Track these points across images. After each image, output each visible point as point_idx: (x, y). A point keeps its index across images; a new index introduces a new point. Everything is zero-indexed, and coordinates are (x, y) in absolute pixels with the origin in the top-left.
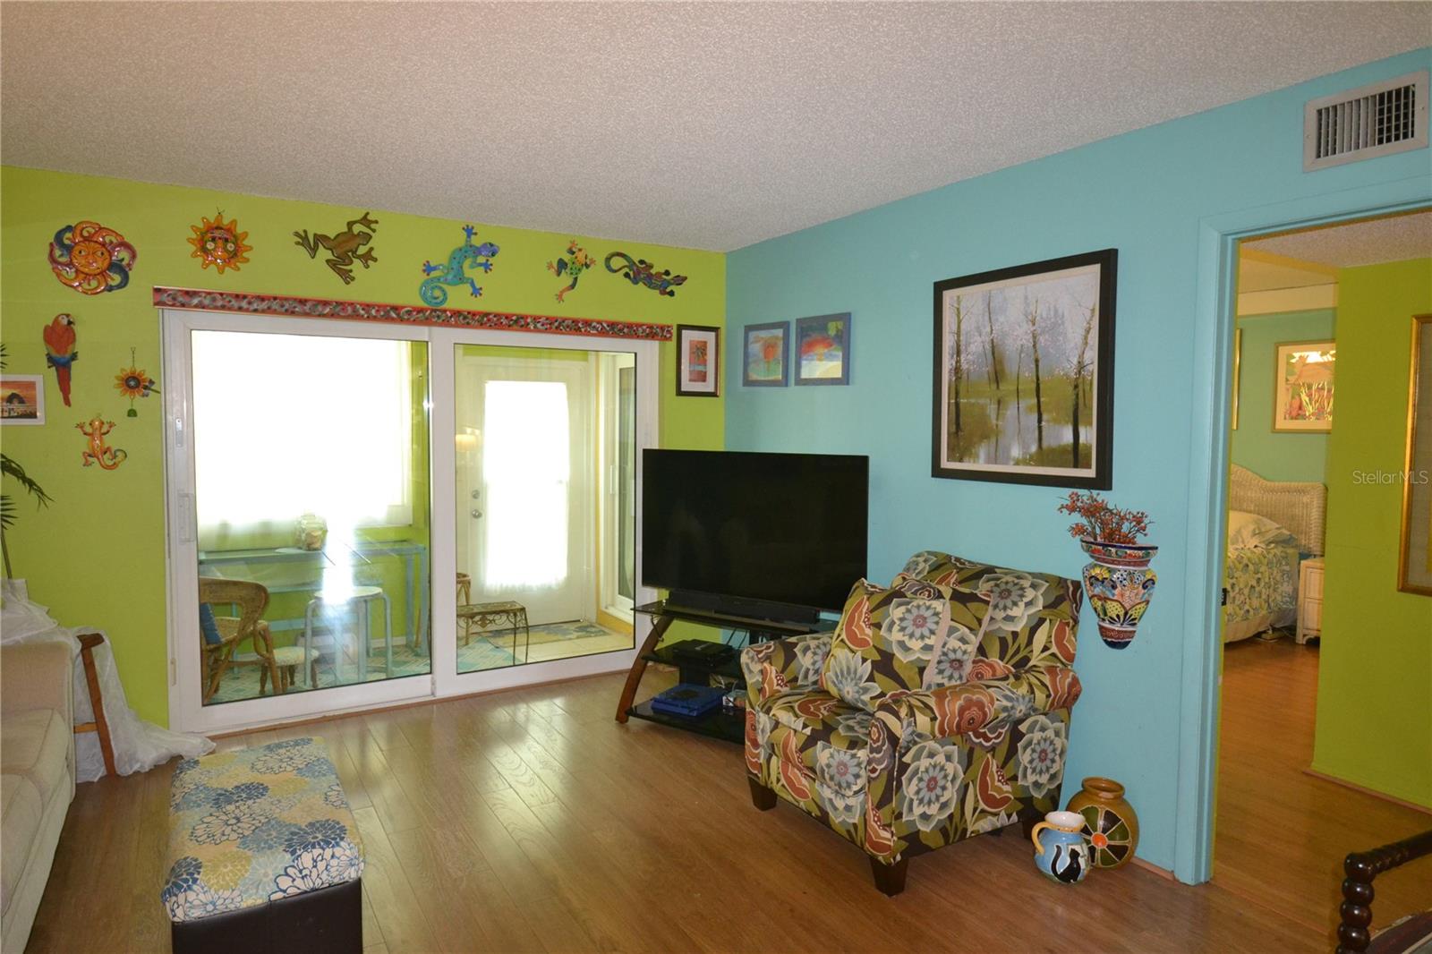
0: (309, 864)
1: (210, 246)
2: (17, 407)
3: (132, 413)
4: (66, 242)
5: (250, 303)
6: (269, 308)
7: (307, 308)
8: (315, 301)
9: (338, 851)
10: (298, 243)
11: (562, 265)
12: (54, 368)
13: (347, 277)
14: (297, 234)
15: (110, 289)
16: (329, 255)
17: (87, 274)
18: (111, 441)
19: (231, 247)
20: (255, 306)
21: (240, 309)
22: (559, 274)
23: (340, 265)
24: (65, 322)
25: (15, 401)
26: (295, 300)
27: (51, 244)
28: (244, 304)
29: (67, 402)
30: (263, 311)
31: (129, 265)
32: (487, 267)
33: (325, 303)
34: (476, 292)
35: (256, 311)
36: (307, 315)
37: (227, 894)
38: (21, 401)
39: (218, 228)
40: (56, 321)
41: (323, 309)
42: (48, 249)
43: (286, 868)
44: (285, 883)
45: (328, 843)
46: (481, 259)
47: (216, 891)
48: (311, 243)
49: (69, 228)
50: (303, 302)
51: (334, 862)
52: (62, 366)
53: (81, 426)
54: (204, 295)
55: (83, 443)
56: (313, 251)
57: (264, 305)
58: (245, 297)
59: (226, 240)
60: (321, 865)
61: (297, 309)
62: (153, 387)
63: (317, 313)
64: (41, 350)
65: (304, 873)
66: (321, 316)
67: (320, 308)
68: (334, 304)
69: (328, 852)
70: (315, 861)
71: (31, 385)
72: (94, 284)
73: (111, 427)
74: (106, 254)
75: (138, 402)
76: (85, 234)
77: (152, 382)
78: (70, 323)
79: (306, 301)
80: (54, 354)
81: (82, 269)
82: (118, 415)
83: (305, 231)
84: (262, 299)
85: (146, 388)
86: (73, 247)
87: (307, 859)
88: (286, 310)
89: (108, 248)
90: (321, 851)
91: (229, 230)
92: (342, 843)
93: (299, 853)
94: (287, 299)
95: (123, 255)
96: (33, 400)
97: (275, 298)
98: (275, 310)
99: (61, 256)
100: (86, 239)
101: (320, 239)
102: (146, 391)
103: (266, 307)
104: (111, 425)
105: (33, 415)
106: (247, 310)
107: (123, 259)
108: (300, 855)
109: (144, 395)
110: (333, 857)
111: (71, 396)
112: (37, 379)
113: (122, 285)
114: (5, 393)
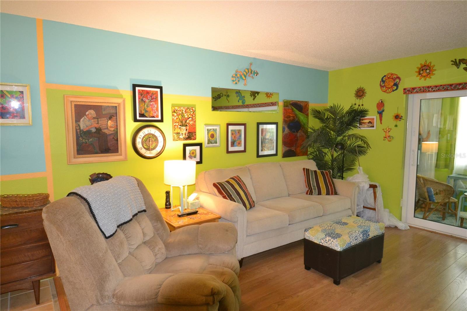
0: (328, 240)
1: (422, 72)
2: (370, 125)
3: (396, 126)
4: (384, 80)
5: (432, 89)
6: (439, 89)
7: (453, 87)
8: (456, 84)
9: (334, 241)
10: (452, 64)
12: (379, 114)
14: (452, 61)
15: (393, 91)
16: (465, 66)
17: (388, 88)
18: (390, 134)
19: (428, 71)
20: (434, 90)
21: (429, 91)
24: (380, 102)
25: (370, 123)
26: (448, 85)
27: (381, 81)
28: (430, 89)
29: (381, 123)
30: (437, 91)
31: (399, 83)
33: (460, 84)
35: (434, 91)
36: (452, 90)
37: (312, 237)
38: (371, 123)
39: (425, 66)
40: (379, 102)
41: (459, 87)
42: (380, 83)
43: (323, 238)
44: (323, 242)
45: (333, 237)
47: (311, 235)
48: (458, 63)
49: (385, 76)
50: (451, 85)
51: (333, 243)
52: (380, 113)
53: (383, 130)
54: (418, 88)
55: (384, 134)
56: (458, 66)
57: (437, 88)
58: (431, 87)
59: (427, 69)
60: (330, 242)
61: (449, 88)
62: (403, 118)
63: (457, 88)
64: (376, 110)
65: (326, 241)
66: (458, 89)
67: (458, 86)
68: (464, 84)
69: (332, 240)
70: (329, 240)
71: (373, 119)
72: (390, 90)
73: (390, 130)
74: (393, 81)
75: (399, 123)
76: (389, 77)
77: (402, 117)
78: (382, 102)
79: (453, 84)
80: (378, 111)
81: (387, 87)
82: (392, 126)
83: (456, 60)
84: (436, 87)
85: (400, 118)
86: (385, 81)
87: (328, 238)
88: (445, 89)
89: (394, 79)
90: (331, 238)
91: (428, 66)
92: (335, 239)
93: (327, 236)
94: (445, 85)
95: (397, 80)
96: (374, 123)
97: (441, 86)
98: (441, 90)
99: (383, 84)
100: (388, 78)
101: (462, 61)
102: (400, 119)
103: (437, 89)
104: (391, 129)
105: (373, 127)
106: (431, 91)
107: (397, 82)
108: (326, 237)
109: (400, 121)
110: (333, 241)
111: (382, 122)
112: (375, 117)
113: (396, 89)
114: (368, 121)
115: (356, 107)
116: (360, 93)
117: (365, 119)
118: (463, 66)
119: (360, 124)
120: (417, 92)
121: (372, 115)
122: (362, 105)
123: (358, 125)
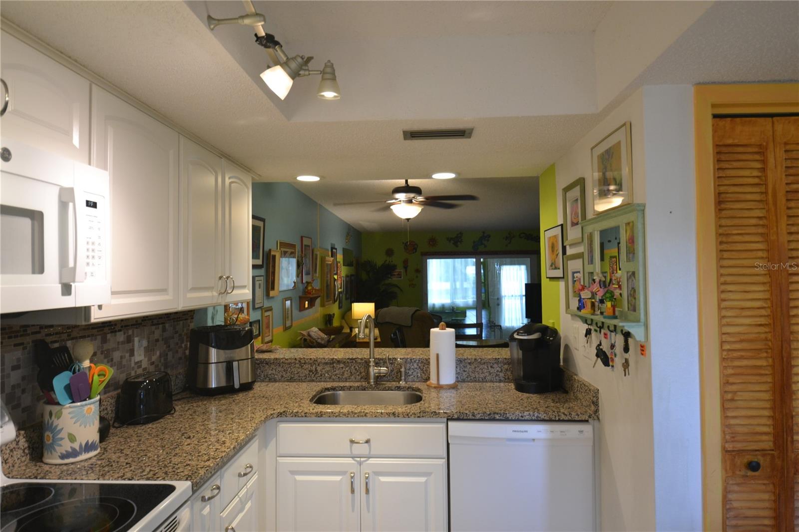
1: (431, 242)
3: (417, 277)
4: (407, 245)
10: (447, 240)
11: (507, 238)
13: (457, 246)
14: (447, 238)
15: (414, 253)
17: (410, 250)
18: (413, 282)
19: (434, 242)
20: (439, 254)
22: (506, 240)
23: (456, 244)
24: (406, 259)
25: (398, 275)
26: (446, 252)
28: (437, 254)
29: (406, 275)
31: (417, 248)
32: (488, 241)
34: (485, 246)
39: (432, 239)
40: (404, 260)
42: (403, 246)
46: (487, 239)
48: (449, 239)
49: (407, 242)
52: (406, 268)
53: (408, 279)
54: (429, 252)
55: (409, 283)
56: (450, 241)
57: (441, 254)
58: (437, 252)
61: (447, 254)
62: (421, 272)
64: (403, 265)
67: (451, 253)
68: (454, 252)
71: (400, 272)
72: (411, 252)
73: (413, 279)
74: (413, 246)
75: (418, 275)
76: (410, 243)
77: (420, 270)
79: (448, 252)
82: (415, 277)
83: (449, 237)
84: (440, 252)
85: (419, 272)
88: (445, 254)
91: (434, 239)
95: (416, 246)
96: (401, 275)
99: (406, 247)
101: (452, 239)
105: (401, 277)
112: (402, 270)
113: (416, 252)
114: (397, 273)
115: (387, 262)
116: (390, 252)
117: (395, 272)
118: (452, 242)
119: (392, 275)
120: (429, 255)
121: (400, 269)
122: (392, 261)
123: (389, 276)
